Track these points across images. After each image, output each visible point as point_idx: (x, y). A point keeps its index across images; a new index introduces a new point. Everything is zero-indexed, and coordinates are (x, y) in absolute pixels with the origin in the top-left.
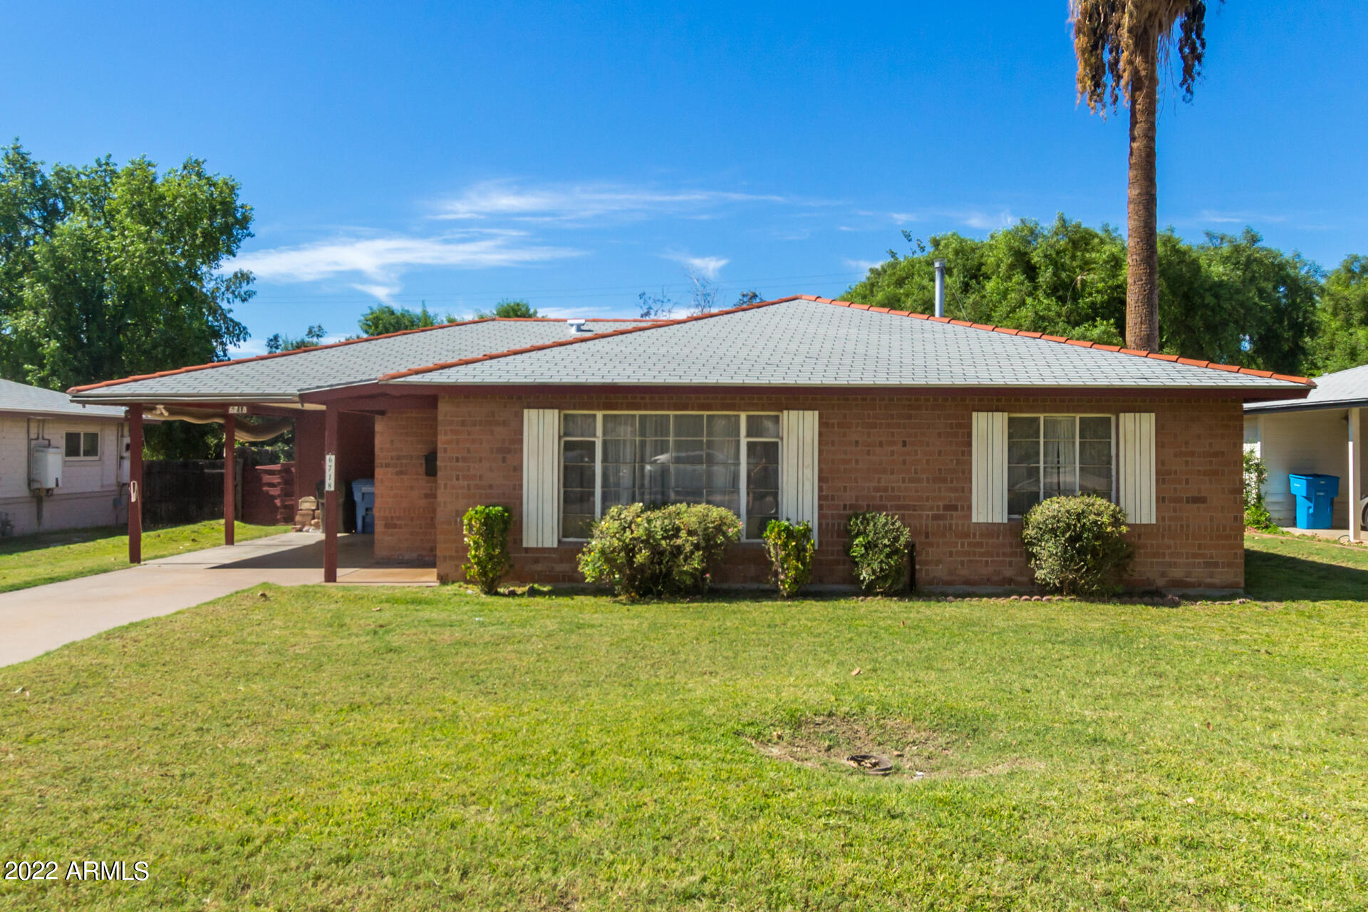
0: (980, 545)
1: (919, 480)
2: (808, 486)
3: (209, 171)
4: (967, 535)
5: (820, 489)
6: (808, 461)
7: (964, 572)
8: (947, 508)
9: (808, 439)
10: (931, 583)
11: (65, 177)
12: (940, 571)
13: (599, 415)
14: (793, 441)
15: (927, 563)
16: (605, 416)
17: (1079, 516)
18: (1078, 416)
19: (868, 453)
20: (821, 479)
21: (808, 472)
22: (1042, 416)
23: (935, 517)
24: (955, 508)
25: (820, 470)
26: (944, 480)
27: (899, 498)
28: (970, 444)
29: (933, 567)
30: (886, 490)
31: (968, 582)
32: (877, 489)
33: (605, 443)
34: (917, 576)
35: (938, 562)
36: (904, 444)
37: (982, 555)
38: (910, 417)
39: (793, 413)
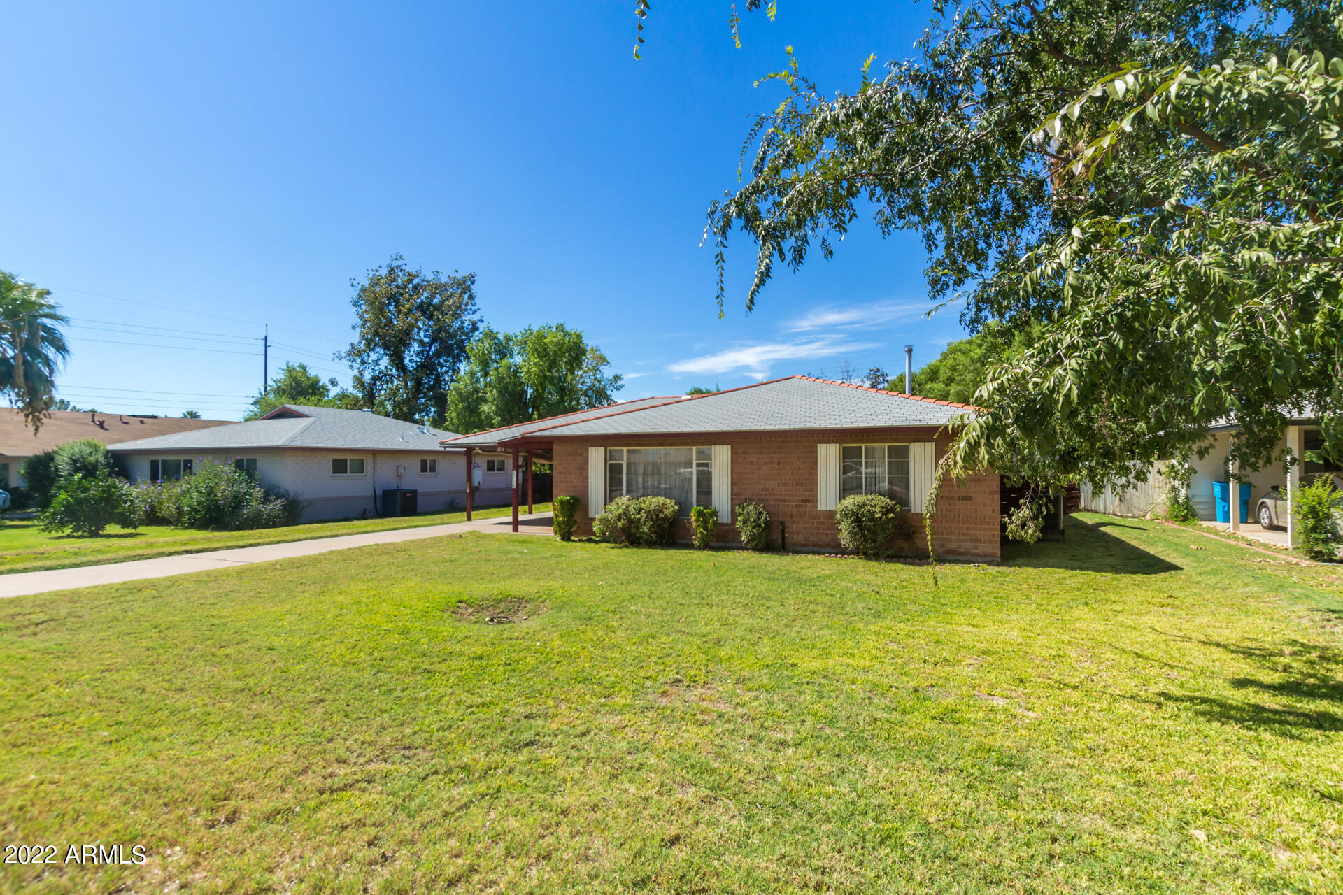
0: (823, 523)
1: (786, 484)
2: (725, 487)
3: (567, 329)
4: (814, 517)
5: (732, 489)
6: (725, 473)
7: (813, 539)
8: (804, 501)
9: (725, 459)
10: (794, 545)
11: (508, 338)
12: (799, 538)
13: (625, 449)
14: (717, 463)
15: (792, 533)
16: (628, 451)
17: (861, 506)
18: (887, 445)
19: (759, 469)
20: (732, 484)
21: (725, 479)
22: (863, 446)
23: (797, 506)
24: (807, 501)
25: (732, 479)
26: (802, 485)
27: (775, 495)
28: (816, 463)
29: (794, 537)
30: (768, 490)
31: (815, 545)
32: (763, 490)
33: (629, 465)
34: (786, 540)
35: (798, 533)
36: (779, 463)
37: (824, 529)
38: (781, 447)
39: (717, 447)
